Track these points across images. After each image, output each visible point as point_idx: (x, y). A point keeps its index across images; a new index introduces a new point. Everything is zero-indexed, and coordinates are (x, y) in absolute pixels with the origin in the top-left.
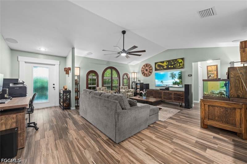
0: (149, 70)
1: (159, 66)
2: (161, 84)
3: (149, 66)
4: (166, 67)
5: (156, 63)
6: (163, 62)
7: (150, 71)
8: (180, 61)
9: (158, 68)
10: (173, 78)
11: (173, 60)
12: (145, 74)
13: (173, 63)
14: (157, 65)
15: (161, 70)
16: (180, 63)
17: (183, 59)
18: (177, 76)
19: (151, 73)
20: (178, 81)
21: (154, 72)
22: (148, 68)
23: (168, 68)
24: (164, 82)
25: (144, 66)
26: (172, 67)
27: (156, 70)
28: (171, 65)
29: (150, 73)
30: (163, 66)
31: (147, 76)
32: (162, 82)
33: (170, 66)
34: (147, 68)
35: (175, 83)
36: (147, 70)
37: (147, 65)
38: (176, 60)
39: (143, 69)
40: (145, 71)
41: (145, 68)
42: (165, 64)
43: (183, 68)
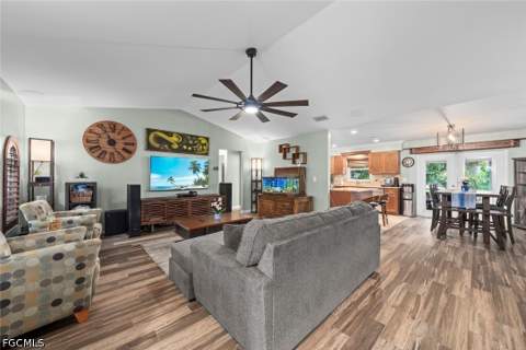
0: (126, 144)
1: (159, 140)
2: (168, 184)
3: (124, 134)
4: (176, 146)
5: (149, 131)
6: (170, 134)
7: (129, 148)
8: (204, 141)
9: (157, 145)
10: (194, 172)
11: (192, 136)
12: (104, 152)
13: (191, 142)
14: (152, 136)
15: (165, 150)
16: (203, 145)
17: (207, 139)
18: (202, 169)
19: (130, 153)
20: (201, 176)
21: (141, 152)
22: (120, 137)
23: (180, 150)
24: (175, 179)
25: (100, 125)
26: (190, 148)
27: (149, 147)
28: (188, 145)
29: (126, 155)
30: (170, 144)
31: (112, 160)
32: (171, 179)
33: (185, 147)
34: (112, 136)
35: (199, 182)
36: (112, 142)
37: (113, 126)
38: (197, 137)
39: (93, 137)
40: (103, 142)
41: (105, 136)
42: (174, 139)
43: (207, 154)
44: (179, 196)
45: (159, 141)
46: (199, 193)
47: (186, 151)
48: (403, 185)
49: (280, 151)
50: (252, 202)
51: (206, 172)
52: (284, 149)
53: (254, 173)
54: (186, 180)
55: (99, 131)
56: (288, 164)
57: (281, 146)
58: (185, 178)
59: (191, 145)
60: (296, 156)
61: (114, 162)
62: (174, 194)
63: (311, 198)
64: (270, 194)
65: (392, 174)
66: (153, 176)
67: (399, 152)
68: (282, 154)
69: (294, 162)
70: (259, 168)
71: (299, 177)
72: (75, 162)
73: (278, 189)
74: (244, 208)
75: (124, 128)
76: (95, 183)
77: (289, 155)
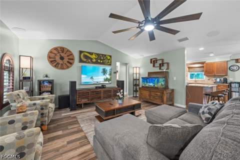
0: (69, 59)
2: (91, 81)
3: (68, 54)
4: (94, 60)
5: (81, 52)
6: (91, 54)
7: (71, 61)
8: (109, 58)
9: (85, 60)
10: (104, 74)
11: (102, 55)
12: (58, 64)
13: (102, 58)
14: (82, 55)
15: (89, 63)
16: (108, 60)
17: (111, 56)
18: (108, 72)
19: (71, 64)
20: (108, 76)
22: (66, 55)
23: (96, 63)
24: (94, 78)
25: (56, 49)
26: (102, 61)
27: (81, 61)
28: (101, 60)
29: (69, 65)
30: (91, 59)
31: (62, 68)
32: (92, 78)
33: (99, 61)
34: (63, 55)
35: (106, 80)
36: (62, 58)
37: (62, 49)
38: (105, 55)
39: (52, 55)
40: (58, 58)
41: (59, 55)
42: (93, 56)
43: (110, 65)
44: (96, 88)
45: (86, 58)
46: (107, 86)
47: (100, 63)
48: (231, 83)
49: (151, 62)
50: (134, 91)
51: (110, 74)
52: (153, 61)
53: (135, 75)
54: (100, 79)
55: (55, 52)
56: (157, 70)
57: (151, 59)
58: (99, 77)
59: (103, 59)
60: (161, 65)
61: (63, 69)
62: (94, 86)
63: (173, 90)
64: (146, 87)
65: (222, 76)
66: (83, 76)
67: (227, 61)
68: (152, 65)
69: (160, 69)
70: (138, 72)
71: (165, 77)
72: (44, 69)
73: (151, 84)
74: (129, 94)
75: (68, 51)
76: (53, 80)
77: (157, 65)
